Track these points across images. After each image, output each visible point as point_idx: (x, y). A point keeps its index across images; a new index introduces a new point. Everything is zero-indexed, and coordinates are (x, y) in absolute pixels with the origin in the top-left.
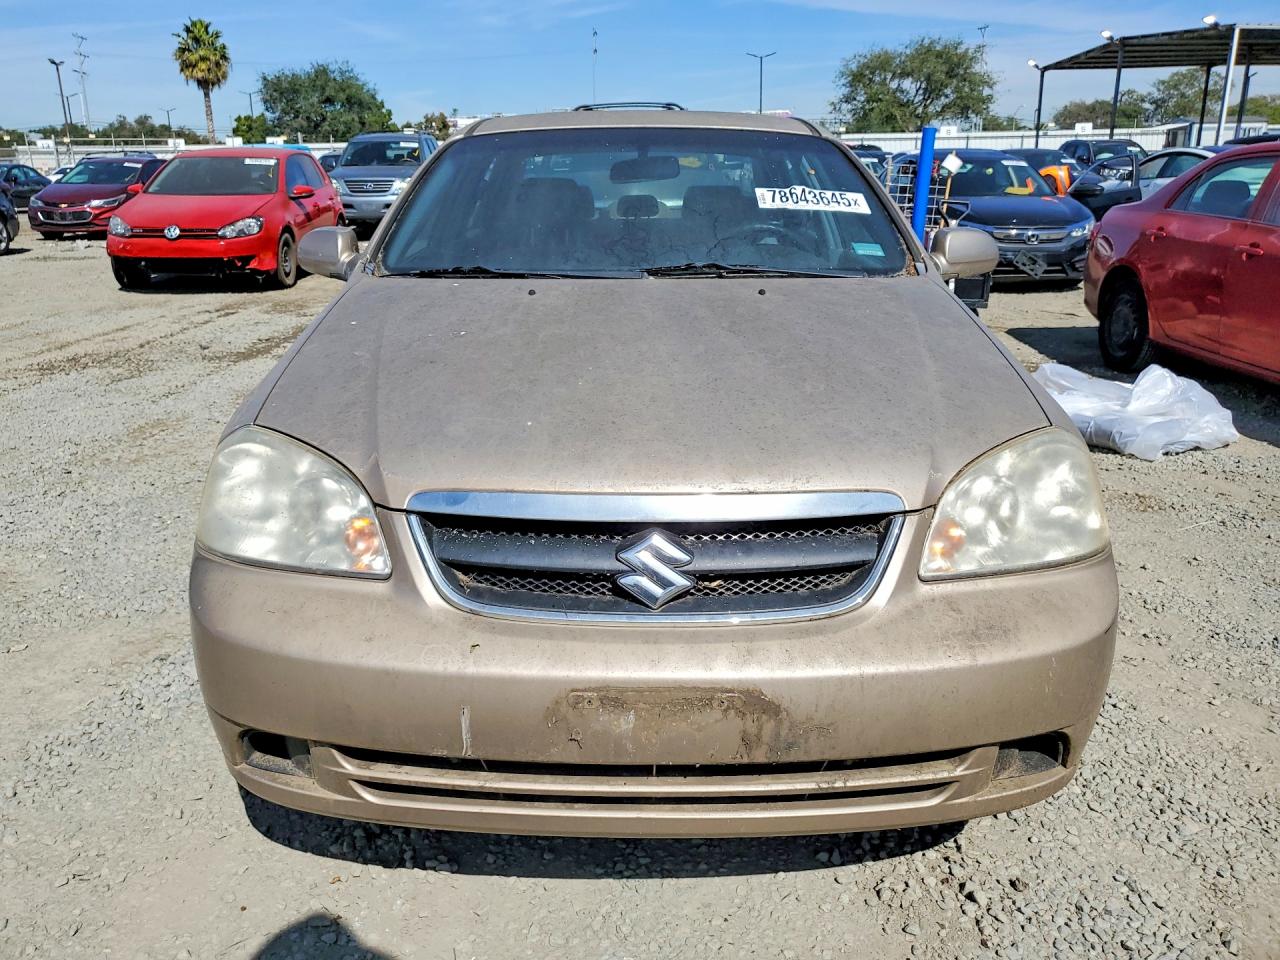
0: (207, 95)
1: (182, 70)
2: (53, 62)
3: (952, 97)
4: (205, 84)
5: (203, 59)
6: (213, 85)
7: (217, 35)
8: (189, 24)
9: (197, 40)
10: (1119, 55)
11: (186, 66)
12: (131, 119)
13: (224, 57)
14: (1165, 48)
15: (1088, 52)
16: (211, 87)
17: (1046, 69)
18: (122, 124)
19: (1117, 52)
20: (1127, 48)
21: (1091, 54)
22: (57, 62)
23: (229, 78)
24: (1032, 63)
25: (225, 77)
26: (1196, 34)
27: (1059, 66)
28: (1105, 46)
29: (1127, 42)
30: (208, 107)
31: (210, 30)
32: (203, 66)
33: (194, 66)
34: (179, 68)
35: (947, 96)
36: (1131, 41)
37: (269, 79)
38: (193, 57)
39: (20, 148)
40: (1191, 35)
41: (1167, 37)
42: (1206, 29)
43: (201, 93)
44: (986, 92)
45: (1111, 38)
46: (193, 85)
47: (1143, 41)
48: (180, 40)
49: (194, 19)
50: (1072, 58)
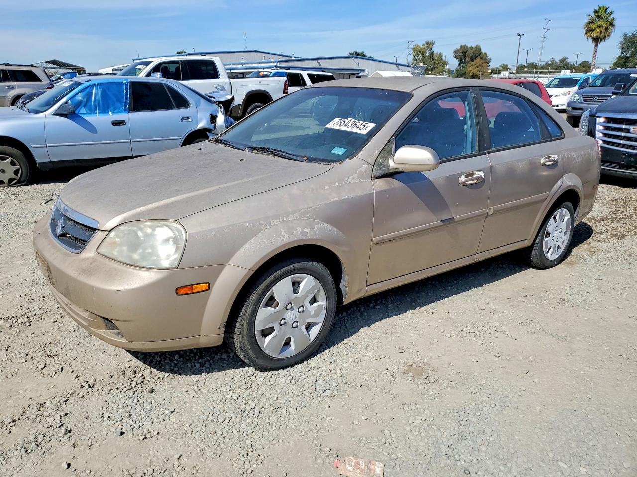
0: (596, 46)
1: (586, 33)
2: (519, 35)
4: (596, 40)
5: (599, 27)
6: (601, 40)
7: (611, 13)
8: (597, 9)
9: (599, 17)
11: (589, 31)
12: (557, 60)
13: (612, 25)
16: (599, 41)
18: (553, 62)
22: (520, 34)
23: (611, 36)
25: (609, 35)
30: (595, 52)
31: (608, 11)
32: (598, 30)
33: (594, 30)
34: (585, 32)
37: (628, 35)
38: (593, 26)
39: (494, 75)
43: (594, 44)
46: (590, 40)
48: (590, 18)
49: (601, 6)
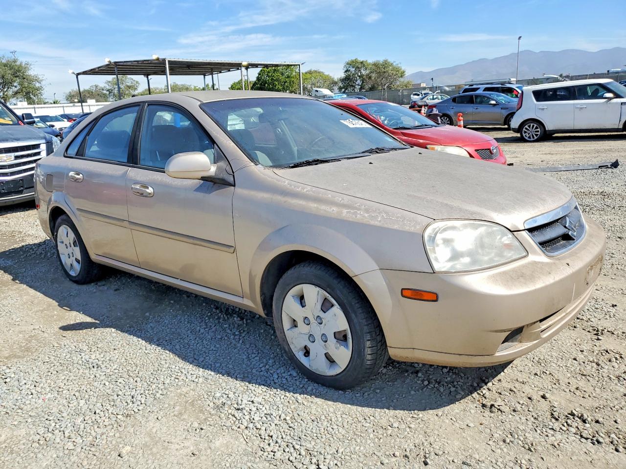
3: (19, 87)
10: (115, 69)
14: (132, 67)
15: (99, 67)
17: (78, 74)
19: (114, 68)
20: (118, 67)
21: (101, 69)
24: (71, 71)
26: (149, 62)
27: (85, 73)
28: (107, 65)
29: (117, 64)
35: (16, 87)
36: (120, 64)
40: (147, 62)
41: (136, 63)
42: (153, 60)
44: (37, 85)
45: (110, 62)
47: (125, 64)
50: (91, 70)
